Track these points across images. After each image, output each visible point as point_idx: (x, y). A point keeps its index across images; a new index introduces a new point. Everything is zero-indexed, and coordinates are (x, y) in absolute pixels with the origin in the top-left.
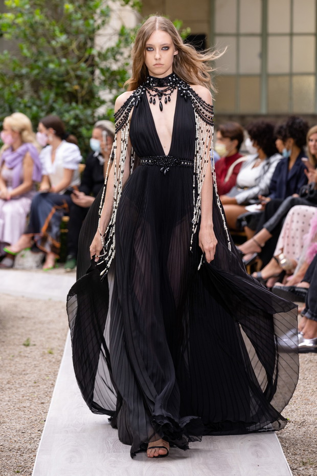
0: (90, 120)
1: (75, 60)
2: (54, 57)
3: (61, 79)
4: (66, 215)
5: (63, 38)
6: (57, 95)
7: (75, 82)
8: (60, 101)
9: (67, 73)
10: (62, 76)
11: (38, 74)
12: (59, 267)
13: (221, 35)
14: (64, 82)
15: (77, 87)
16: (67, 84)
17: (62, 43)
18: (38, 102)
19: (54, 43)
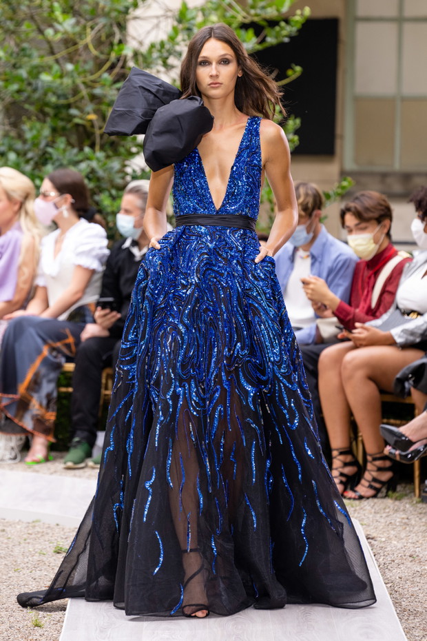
0: (119, 181)
1: (90, 66)
2: (49, 60)
3: (62, 101)
4: (69, 360)
5: (68, 24)
6: (54, 130)
7: (90, 107)
8: (61, 143)
9: (76, 91)
10: (65, 96)
11: (19, 92)
12: (55, 459)
13: (368, 19)
14: (69, 106)
15: (93, 117)
16: (73, 111)
17: (66, 32)
18: (19, 145)
19: (49, 32)
